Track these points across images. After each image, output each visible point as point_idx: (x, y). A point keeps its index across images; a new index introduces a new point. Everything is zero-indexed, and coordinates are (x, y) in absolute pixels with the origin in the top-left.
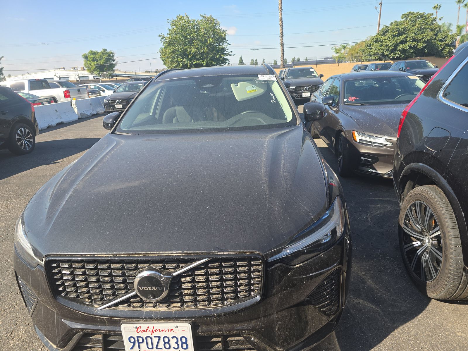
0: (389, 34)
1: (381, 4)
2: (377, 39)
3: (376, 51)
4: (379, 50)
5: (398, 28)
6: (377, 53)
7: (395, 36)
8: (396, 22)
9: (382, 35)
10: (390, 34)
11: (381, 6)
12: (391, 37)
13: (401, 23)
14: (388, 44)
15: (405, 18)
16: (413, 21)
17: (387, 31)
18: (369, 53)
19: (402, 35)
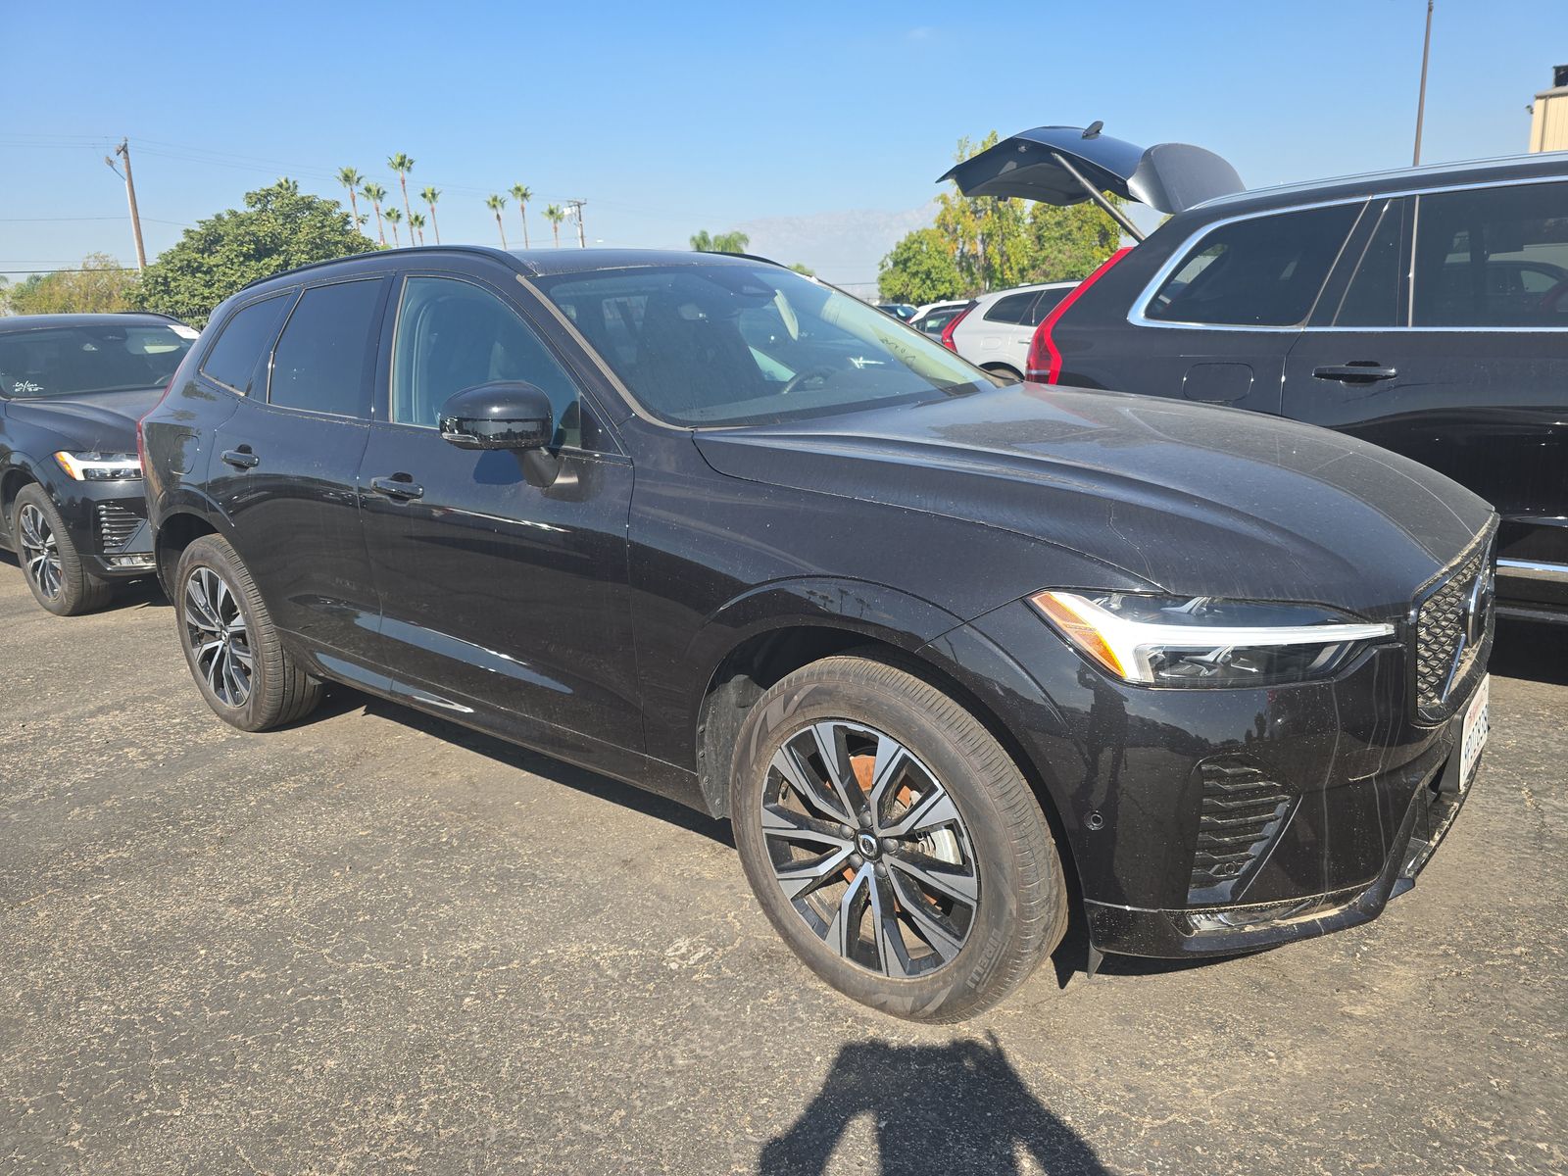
0: (223, 250)
1: (126, 152)
2: (189, 261)
3: (197, 300)
4: (208, 298)
5: (254, 234)
6: (201, 306)
7: (247, 257)
8: (234, 214)
9: (202, 252)
10: (231, 250)
11: (127, 158)
12: (235, 260)
13: (249, 219)
14: (234, 281)
15: (259, 206)
16: (289, 216)
17: (218, 240)
18: (171, 307)
19: (269, 255)
